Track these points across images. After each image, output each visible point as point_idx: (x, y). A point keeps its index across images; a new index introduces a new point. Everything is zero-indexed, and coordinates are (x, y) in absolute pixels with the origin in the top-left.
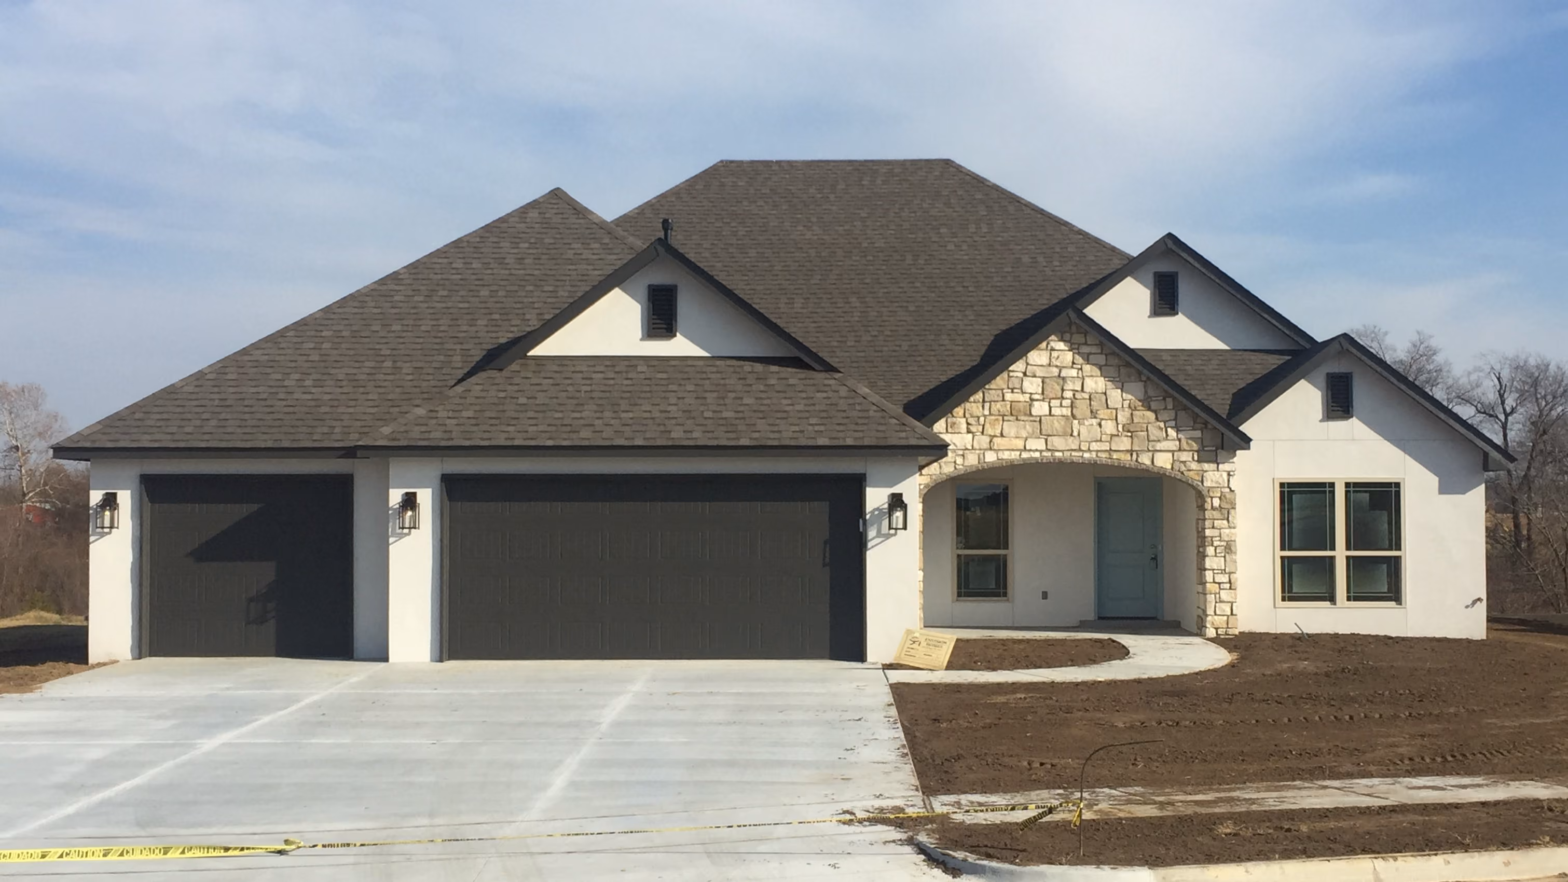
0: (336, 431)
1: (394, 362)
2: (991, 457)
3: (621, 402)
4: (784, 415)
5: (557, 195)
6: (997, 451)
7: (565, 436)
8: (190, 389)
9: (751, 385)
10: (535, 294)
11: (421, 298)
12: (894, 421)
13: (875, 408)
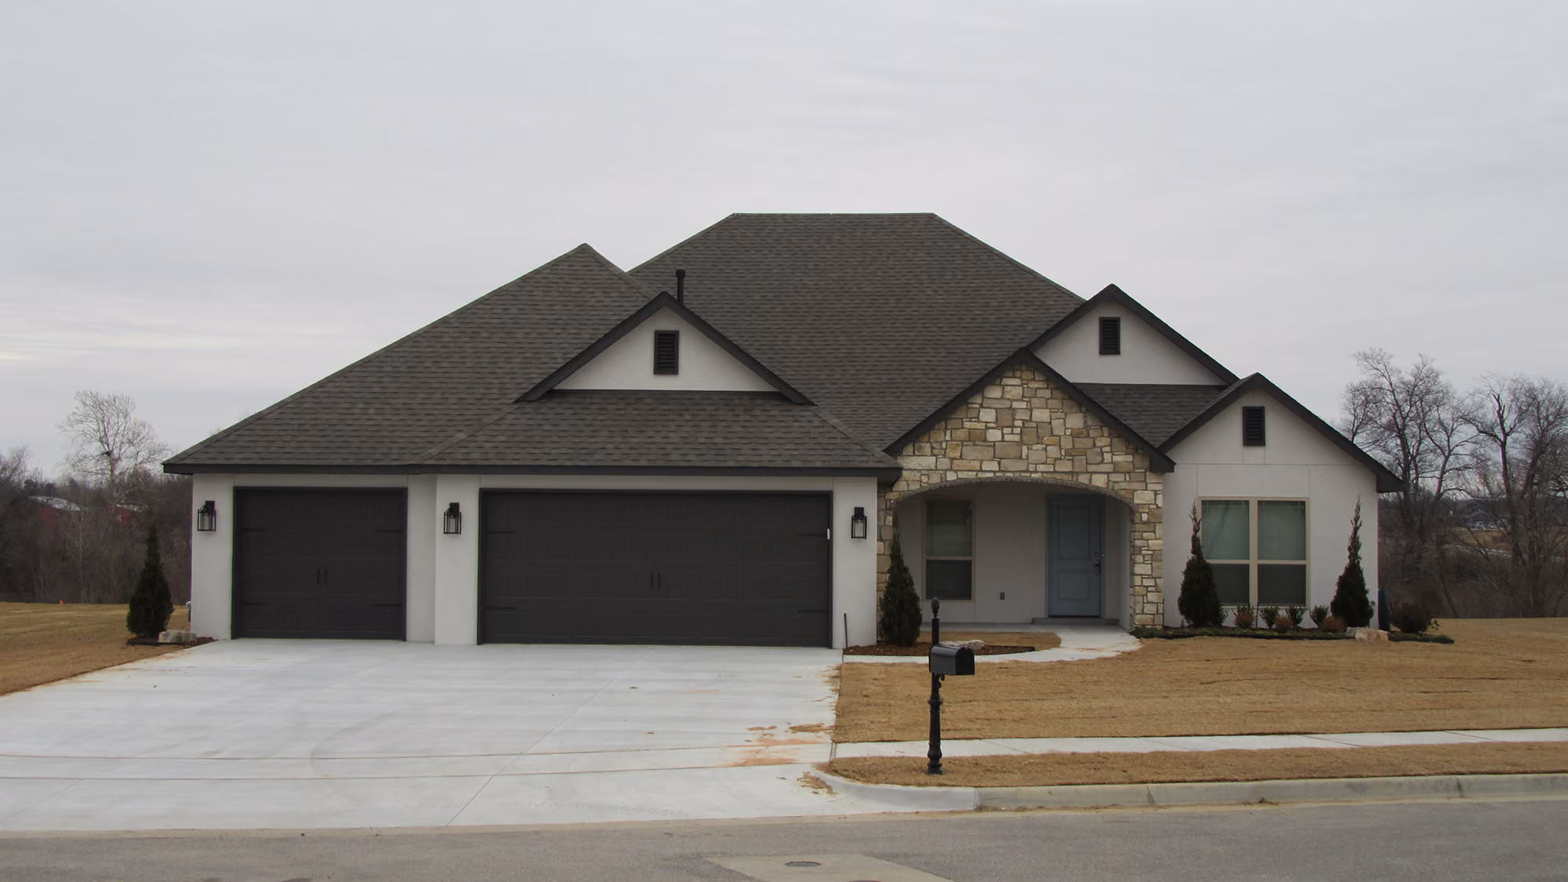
0: (394, 451)
1: (443, 393)
2: (951, 477)
3: (630, 429)
4: (765, 441)
5: (584, 250)
6: (956, 471)
7: (582, 457)
8: (274, 415)
9: (738, 415)
10: (563, 335)
11: (467, 339)
12: (858, 447)
13: (842, 436)
